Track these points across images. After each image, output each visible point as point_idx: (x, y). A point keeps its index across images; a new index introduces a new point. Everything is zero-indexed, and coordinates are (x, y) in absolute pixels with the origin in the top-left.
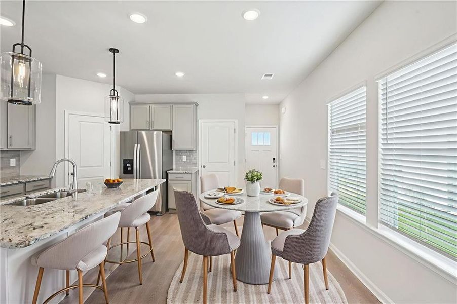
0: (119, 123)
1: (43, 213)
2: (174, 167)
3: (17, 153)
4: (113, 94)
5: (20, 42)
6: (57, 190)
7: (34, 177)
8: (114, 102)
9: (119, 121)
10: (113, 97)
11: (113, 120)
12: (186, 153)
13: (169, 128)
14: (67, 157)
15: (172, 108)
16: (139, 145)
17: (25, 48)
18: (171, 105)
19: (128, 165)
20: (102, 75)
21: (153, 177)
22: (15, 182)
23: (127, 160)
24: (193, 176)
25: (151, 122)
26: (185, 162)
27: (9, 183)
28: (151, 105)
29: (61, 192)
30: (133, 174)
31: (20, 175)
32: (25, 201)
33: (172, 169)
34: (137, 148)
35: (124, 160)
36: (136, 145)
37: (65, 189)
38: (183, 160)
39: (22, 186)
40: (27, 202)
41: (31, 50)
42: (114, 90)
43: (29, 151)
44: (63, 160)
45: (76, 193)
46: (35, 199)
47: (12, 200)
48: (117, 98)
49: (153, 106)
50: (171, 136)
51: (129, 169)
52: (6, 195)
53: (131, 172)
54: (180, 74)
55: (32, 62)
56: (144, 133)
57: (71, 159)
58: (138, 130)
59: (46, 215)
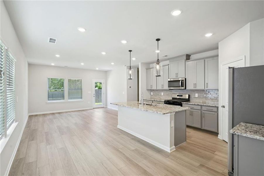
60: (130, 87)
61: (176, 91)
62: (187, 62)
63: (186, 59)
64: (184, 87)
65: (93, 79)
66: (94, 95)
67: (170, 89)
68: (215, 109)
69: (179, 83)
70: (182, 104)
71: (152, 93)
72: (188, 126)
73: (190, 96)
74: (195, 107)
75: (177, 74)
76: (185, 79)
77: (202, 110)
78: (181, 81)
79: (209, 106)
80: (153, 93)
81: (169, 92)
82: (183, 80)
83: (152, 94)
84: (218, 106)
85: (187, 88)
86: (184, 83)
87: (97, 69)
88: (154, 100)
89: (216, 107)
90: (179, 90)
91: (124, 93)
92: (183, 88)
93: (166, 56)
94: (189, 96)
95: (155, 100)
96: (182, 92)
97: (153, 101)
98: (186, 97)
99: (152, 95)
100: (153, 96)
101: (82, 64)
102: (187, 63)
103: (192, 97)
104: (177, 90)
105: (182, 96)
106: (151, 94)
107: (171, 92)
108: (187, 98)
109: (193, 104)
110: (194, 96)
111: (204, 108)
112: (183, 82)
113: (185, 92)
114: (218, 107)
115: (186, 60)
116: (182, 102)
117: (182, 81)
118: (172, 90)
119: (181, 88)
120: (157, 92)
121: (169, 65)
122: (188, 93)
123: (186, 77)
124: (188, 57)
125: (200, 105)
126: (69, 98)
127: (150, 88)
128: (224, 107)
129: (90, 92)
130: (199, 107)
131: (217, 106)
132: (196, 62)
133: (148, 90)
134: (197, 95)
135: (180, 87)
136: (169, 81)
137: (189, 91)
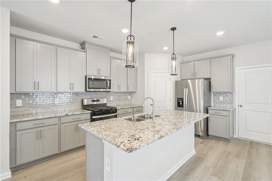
0: (177, 75)
1: (139, 128)
2: (212, 104)
3: (131, 93)
4: (173, 57)
5: (130, 35)
6: (145, 114)
7: (137, 105)
8: (174, 62)
9: (176, 73)
10: (173, 59)
11: (173, 73)
12: (223, 95)
13: (208, 76)
14: (149, 96)
15: (211, 62)
16: (187, 89)
17: (132, 37)
18: (210, 60)
19: (180, 101)
20: (165, 48)
21: (195, 111)
22: (130, 107)
23: (179, 98)
24: (231, 113)
25: (194, 74)
26: (221, 101)
27: (128, 107)
28: (194, 62)
29: (147, 115)
30: (183, 107)
31: (132, 103)
32: (132, 118)
33: (210, 106)
34: (186, 91)
35: (178, 98)
36: (185, 89)
37: (149, 113)
38: (220, 100)
39: (132, 109)
40: (133, 118)
41: (134, 37)
42: (174, 54)
43: (135, 92)
44: (148, 98)
45: (154, 117)
46: (136, 118)
47: (128, 117)
48: (176, 59)
49: (196, 62)
50: (210, 82)
51: (181, 104)
52: (127, 112)
53: (182, 106)
54: (220, 33)
55: (135, 44)
56: (189, 81)
57: (151, 97)
58: (186, 79)
59: (141, 130)
64: (110, 89)
98: (104, 102)
112: (110, 82)
134: (112, 98)
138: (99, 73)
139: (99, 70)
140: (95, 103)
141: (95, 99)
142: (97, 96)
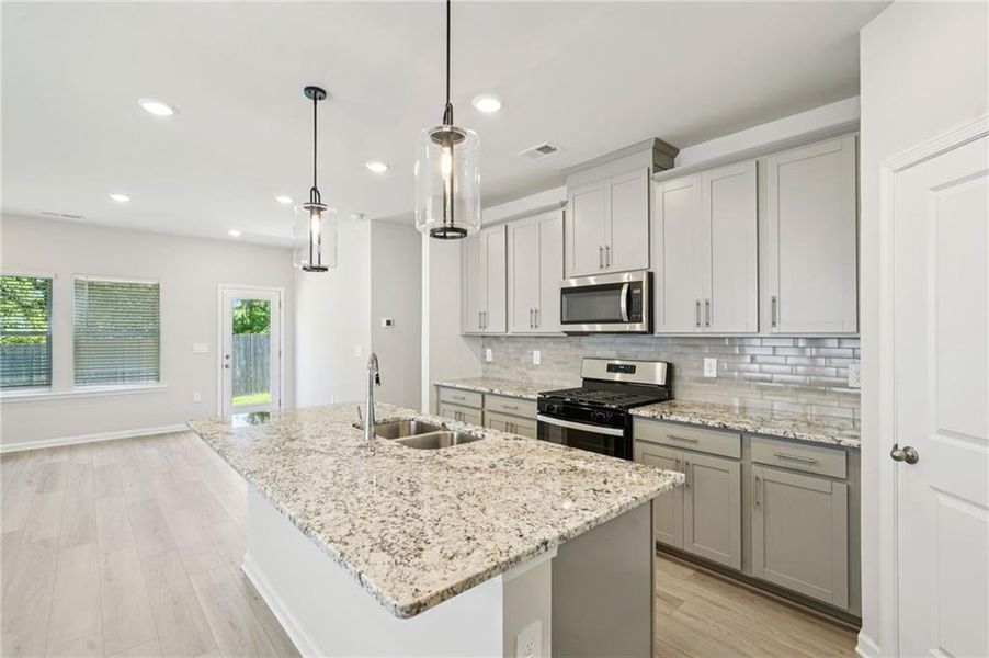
60: (389, 323)
61: (604, 344)
62: (660, 181)
63: (655, 165)
64: (641, 321)
65: (220, 285)
66: (226, 362)
67: (570, 334)
68: (835, 464)
69: (616, 298)
70: (631, 416)
71: (489, 351)
72: (664, 550)
73: (677, 372)
74: (707, 440)
75: (605, 252)
76: (651, 276)
77: (746, 462)
78: (624, 291)
79: (796, 440)
80: (493, 351)
81: (567, 350)
82: (638, 284)
83: (489, 358)
84: (854, 443)
85: (660, 328)
86: (639, 301)
87: (235, 233)
88: (491, 393)
89: (838, 447)
90: (621, 339)
91: (358, 350)
92: (638, 327)
93: (546, 149)
94: (670, 369)
95: (496, 391)
96: (634, 349)
97: (483, 394)
98: (654, 378)
99: (488, 363)
100: (497, 367)
101: (121, 198)
102: (658, 189)
103: (684, 375)
104: (609, 338)
105: (630, 370)
106: (484, 357)
107: (579, 346)
108: (659, 379)
109: (696, 421)
110: (696, 374)
111: (759, 450)
112: (638, 291)
113: (647, 349)
114: (858, 450)
115: (654, 172)
116: (633, 406)
117: (632, 286)
118: (584, 339)
119: (628, 327)
120: (511, 348)
121: (563, 204)
122: (664, 357)
123: (657, 270)
124: (665, 155)
125: (733, 431)
126: (80, 378)
127: (475, 329)
128: (912, 460)
129: (202, 347)
130: (731, 444)
131: (846, 442)
132: (706, 175)
133: (467, 336)
134: (710, 367)
135: (621, 321)
136: (565, 291)
137: (670, 341)
138: (604, 265)
139: (604, 252)
140: (618, 377)
141: (618, 362)
142: (639, 349)
